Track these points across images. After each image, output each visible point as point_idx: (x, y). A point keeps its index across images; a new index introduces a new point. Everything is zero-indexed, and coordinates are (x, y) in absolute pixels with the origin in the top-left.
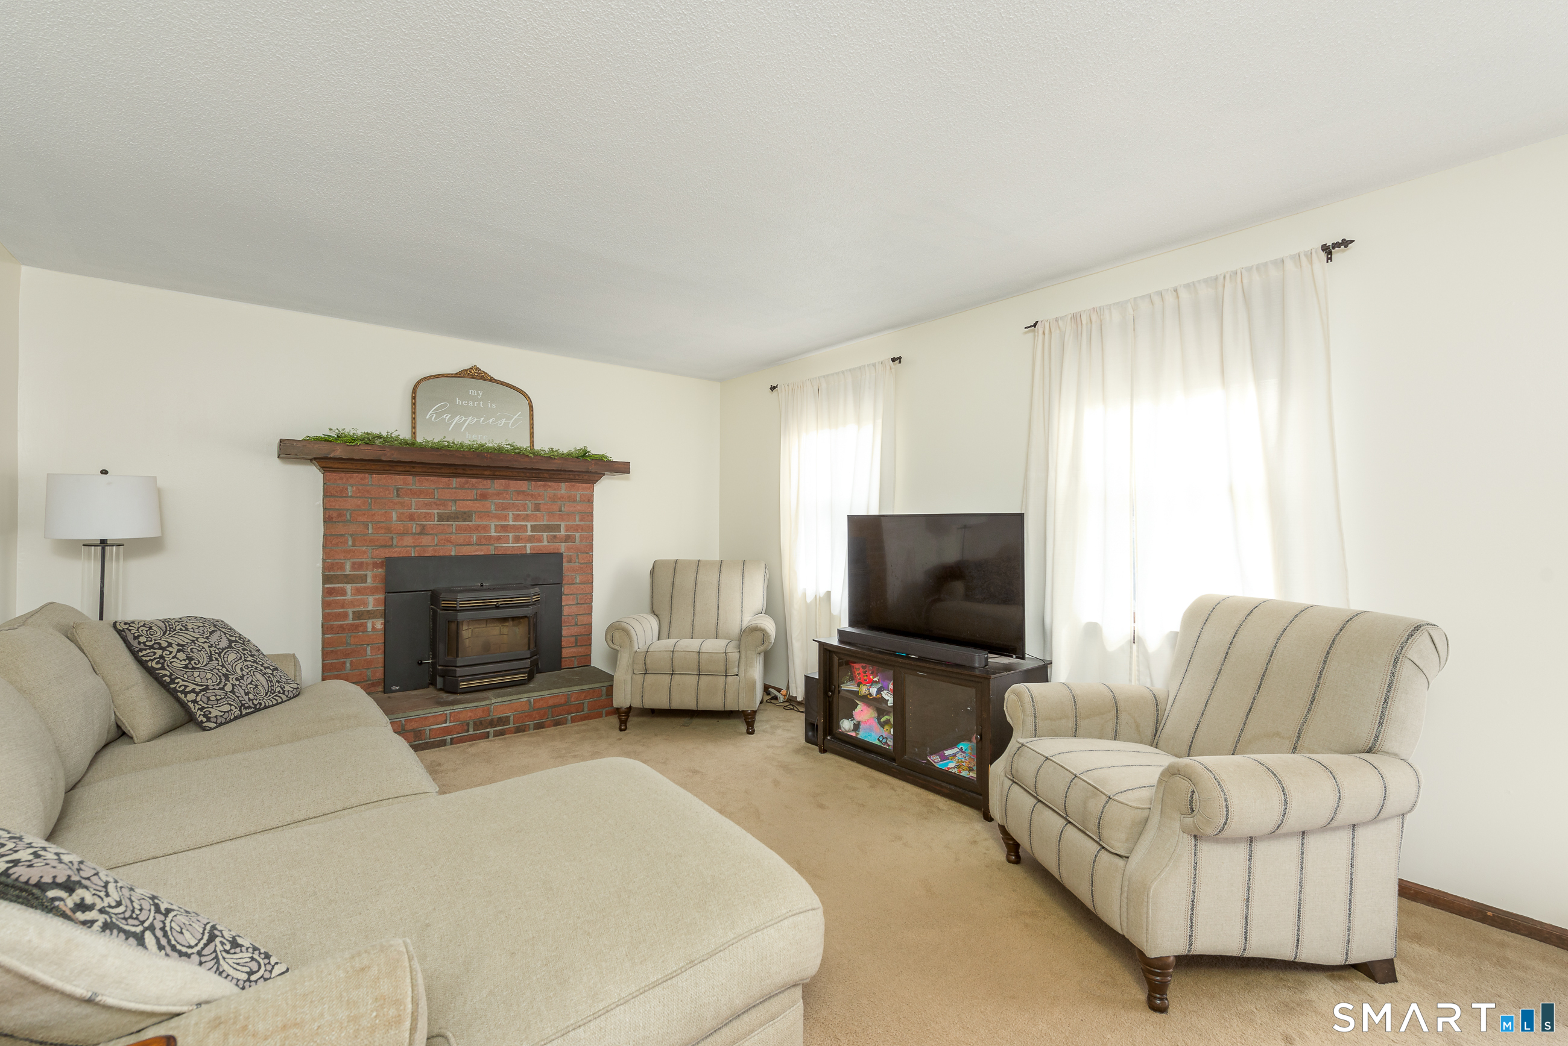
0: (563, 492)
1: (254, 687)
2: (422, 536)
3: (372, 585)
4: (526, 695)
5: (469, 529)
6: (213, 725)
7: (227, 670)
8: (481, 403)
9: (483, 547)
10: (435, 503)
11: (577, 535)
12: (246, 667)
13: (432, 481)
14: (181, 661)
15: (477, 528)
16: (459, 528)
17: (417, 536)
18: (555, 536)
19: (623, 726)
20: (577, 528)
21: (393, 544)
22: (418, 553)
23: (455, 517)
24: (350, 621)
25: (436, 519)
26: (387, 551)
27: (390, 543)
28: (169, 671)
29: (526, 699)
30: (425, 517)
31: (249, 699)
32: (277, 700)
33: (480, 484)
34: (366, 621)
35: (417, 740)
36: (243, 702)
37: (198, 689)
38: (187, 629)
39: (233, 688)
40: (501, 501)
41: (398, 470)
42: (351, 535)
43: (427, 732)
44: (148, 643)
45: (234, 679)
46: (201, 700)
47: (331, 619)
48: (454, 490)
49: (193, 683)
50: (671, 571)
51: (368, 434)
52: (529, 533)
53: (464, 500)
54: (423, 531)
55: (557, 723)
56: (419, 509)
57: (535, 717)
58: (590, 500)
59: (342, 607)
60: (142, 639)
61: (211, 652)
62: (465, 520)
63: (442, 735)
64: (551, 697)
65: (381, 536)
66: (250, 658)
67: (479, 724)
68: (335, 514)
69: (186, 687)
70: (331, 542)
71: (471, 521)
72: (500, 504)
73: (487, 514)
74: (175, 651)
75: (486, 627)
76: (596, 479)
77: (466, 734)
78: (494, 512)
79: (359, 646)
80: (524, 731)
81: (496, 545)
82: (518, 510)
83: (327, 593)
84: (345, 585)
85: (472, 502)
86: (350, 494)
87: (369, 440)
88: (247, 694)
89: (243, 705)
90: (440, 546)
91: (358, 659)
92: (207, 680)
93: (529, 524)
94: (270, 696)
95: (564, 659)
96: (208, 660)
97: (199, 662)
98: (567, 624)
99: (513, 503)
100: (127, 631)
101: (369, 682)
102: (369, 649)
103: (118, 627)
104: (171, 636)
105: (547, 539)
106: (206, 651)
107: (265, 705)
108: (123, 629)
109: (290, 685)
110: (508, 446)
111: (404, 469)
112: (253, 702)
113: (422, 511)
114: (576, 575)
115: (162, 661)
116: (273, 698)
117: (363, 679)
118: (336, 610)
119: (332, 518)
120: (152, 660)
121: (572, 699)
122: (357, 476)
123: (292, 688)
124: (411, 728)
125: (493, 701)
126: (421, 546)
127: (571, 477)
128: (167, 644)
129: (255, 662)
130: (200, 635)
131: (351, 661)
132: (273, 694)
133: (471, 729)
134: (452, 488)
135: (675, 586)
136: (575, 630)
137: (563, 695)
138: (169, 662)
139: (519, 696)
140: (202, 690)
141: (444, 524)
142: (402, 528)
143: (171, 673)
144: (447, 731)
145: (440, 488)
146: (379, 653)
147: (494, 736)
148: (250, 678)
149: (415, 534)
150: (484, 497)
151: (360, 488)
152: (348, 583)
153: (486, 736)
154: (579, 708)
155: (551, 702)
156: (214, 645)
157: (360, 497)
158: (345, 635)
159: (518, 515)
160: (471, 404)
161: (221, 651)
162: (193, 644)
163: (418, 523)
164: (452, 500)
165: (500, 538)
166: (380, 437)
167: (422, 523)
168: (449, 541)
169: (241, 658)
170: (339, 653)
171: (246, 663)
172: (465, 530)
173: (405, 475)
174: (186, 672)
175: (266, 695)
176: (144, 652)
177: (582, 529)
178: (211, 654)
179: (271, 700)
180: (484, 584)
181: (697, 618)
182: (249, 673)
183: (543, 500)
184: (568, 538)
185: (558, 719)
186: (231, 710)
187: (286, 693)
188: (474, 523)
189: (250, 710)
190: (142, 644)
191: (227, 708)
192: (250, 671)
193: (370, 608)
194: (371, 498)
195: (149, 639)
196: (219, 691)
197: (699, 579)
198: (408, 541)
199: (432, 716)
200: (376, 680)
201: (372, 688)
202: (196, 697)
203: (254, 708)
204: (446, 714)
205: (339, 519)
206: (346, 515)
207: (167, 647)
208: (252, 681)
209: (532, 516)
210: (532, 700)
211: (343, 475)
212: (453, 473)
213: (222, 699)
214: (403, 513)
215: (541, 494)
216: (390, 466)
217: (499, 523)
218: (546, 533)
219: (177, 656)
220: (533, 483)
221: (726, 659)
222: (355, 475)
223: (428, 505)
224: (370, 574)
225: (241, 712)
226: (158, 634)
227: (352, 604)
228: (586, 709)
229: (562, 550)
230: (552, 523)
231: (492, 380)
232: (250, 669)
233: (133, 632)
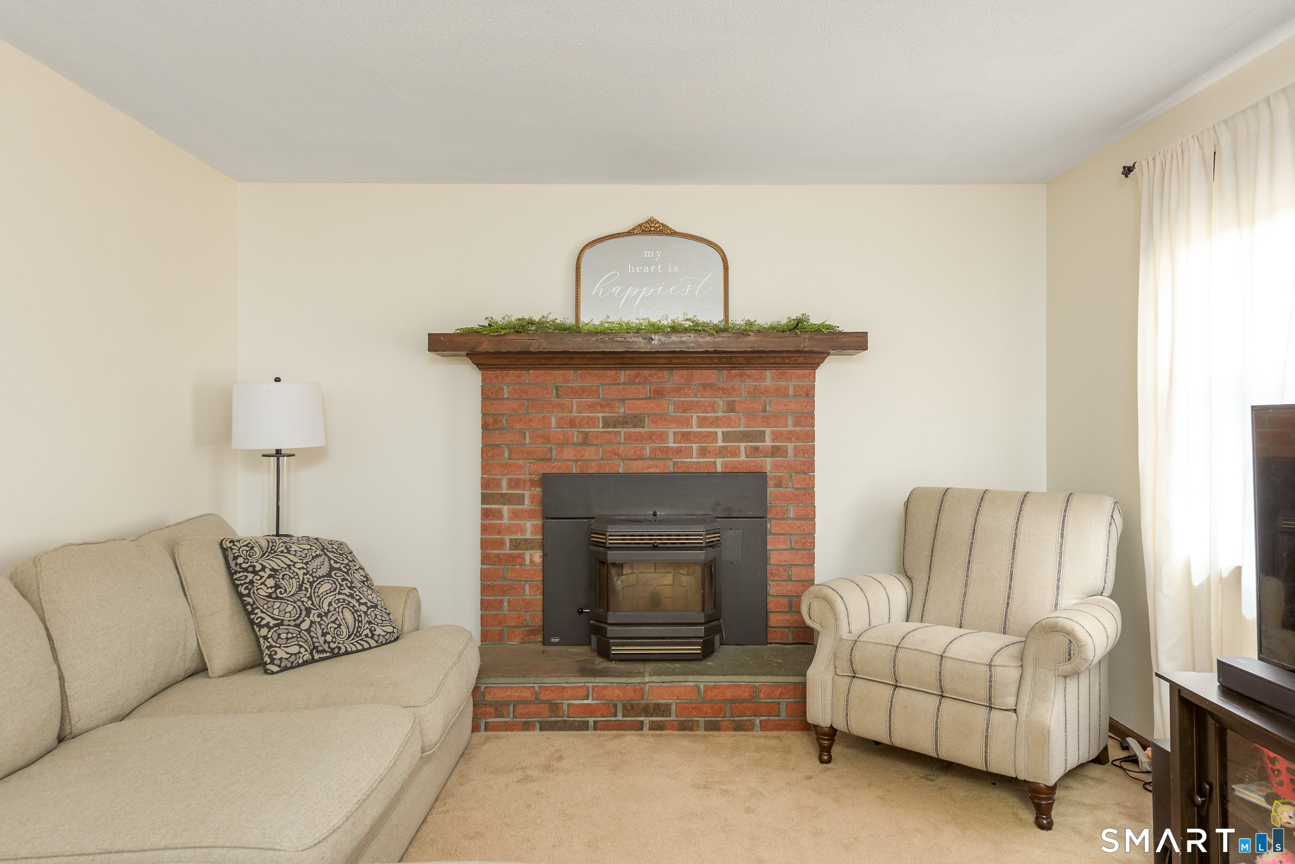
0: (768, 382)
1: (336, 626)
2: (584, 447)
3: (529, 508)
4: (691, 678)
5: (641, 438)
6: (275, 668)
7: (313, 604)
8: (659, 267)
9: (659, 463)
10: (599, 404)
11: (790, 446)
12: (337, 602)
13: (595, 375)
14: (268, 588)
15: (651, 437)
16: (628, 437)
17: (578, 448)
18: (757, 449)
19: (825, 755)
20: (790, 437)
21: (552, 457)
22: (581, 469)
23: (623, 422)
24: (507, 550)
25: (601, 424)
26: (545, 466)
27: (549, 456)
28: (252, 599)
29: (692, 684)
30: (588, 422)
31: (325, 642)
32: (362, 645)
33: (655, 376)
34: (524, 551)
35: (553, 715)
36: (317, 644)
37: (272, 622)
38: (289, 552)
39: (311, 626)
40: (682, 399)
41: (555, 363)
42: (508, 445)
43: (565, 707)
44: (244, 566)
45: (316, 615)
46: (271, 637)
47: (487, 547)
48: (622, 386)
49: (270, 616)
50: (935, 507)
51: (519, 320)
52: (720, 443)
53: (634, 399)
54: (586, 440)
55: (739, 727)
56: (581, 412)
57: (707, 713)
58: (809, 394)
59: (499, 533)
60: (240, 560)
61: (303, 580)
62: (635, 426)
63: (583, 715)
64: (729, 686)
65: (539, 447)
66: (347, 591)
67: (629, 709)
68: (491, 421)
69: (263, 619)
70: (489, 451)
71: (643, 427)
72: (681, 404)
73: (663, 418)
74: (266, 576)
75: (655, 572)
76: (817, 361)
77: (614, 719)
78: (673, 414)
79: (517, 583)
80: (691, 729)
81: (675, 460)
82: (705, 411)
83: (486, 514)
84: (501, 506)
85: (644, 401)
86: (506, 396)
87: (522, 327)
88: (324, 634)
89: (315, 648)
90: (605, 460)
91: (516, 598)
92: (286, 613)
93: (719, 431)
94: (353, 639)
95: (772, 629)
96: (297, 590)
97: (286, 591)
98: (777, 578)
99: (698, 402)
100: (229, 549)
101: (528, 628)
102: (527, 587)
103: (224, 544)
104: (268, 559)
105: (746, 453)
106: (298, 578)
107: (346, 650)
108: (227, 547)
109: (383, 628)
110: (687, 322)
111: (561, 362)
112: (329, 646)
113: (584, 414)
114: (789, 506)
115: (250, 587)
116: (357, 642)
117: (522, 623)
118: (492, 537)
119: (488, 425)
120: (242, 585)
121: (762, 695)
122: (513, 374)
123: (385, 631)
124: (545, 699)
125: (646, 680)
126: (584, 460)
127: (778, 360)
128: (261, 567)
129: (351, 596)
130: (300, 559)
131: (509, 599)
132: (358, 637)
133: (620, 714)
134: (620, 384)
135: (939, 532)
136: (788, 588)
137: (748, 686)
138: (256, 589)
139: (681, 678)
140: (275, 625)
141: (610, 432)
142: (561, 437)
143: (254, 602)
144: (589, 710)
145: (605, 384)
146: (538, 593)
147: (650, 729)
148: (336, 615)
149: (576, 444)
150: (659, 394)
151: (517, 387)
152: (504, 504)
153: (640, 727)
154: (773, 710)
155: (729, 694)
156: (310, 573)
157: (517, 399)
158: (502, 567)
159: (705, 418)
160: (646, 270)
161: (315, 579)
162: (287, 569)
163: (580, 430)
164: (620, 400)
165: (681, 450)
166: (531, 322)
167: (584, 430)
168: (616, 454)
169: (335, 590)
170: (496, 588)
171: (338, 597)
172: (636, 440)
173: (565, 369)
174: (268, 601)
175: (349, 638)
176: (238, 575)
177: (798, 439)
178: (303, 582)
179: (355, 645)
180: (658, 513)
181: (971, 592)
182: (337, 609)
183: (740, 395)
184: (775, 452)
185: (740, 721)
186: (299, 652)
187: (376, 638)
188: (647, 430)
189: (325, 655)
190: (238, 566)
191: (294, 649)
192: (339, 607)
193: (528, 536)
194: (528, 400)
195: (246, 561)
196: (293, 628)
197: (980, 523)
198: (569, 453)
199: (571, 687)
200: (535, 626)
201: (531, 637)
202: (268, 632)
203: (330, 652)
204: (588, 687)
205: (495, 427)
206: (501, 421)
207: (260, 571)
208: (337, 619)
209: (724, 419)
210: (702, 687)
211: (498, 372)
212: (619, 364)
213: (293, 637)
214: (562, 418)
215: (736, 387)
216: (546, 358)
217: (679, 430)
218: (744, 444)
219: (266, 583)
220: (725, 372)
221: (991, 676)
222: (511, 372)
223: (591, 407)
224: (527, 494)
225: (313, 657)
226: (257, 556)
227: (509, 529)
228: (783, 714)
229: (768, 468)
230: (753, 429)
231: (674, 233)
232: (339, 604)
233: (234, 551)
